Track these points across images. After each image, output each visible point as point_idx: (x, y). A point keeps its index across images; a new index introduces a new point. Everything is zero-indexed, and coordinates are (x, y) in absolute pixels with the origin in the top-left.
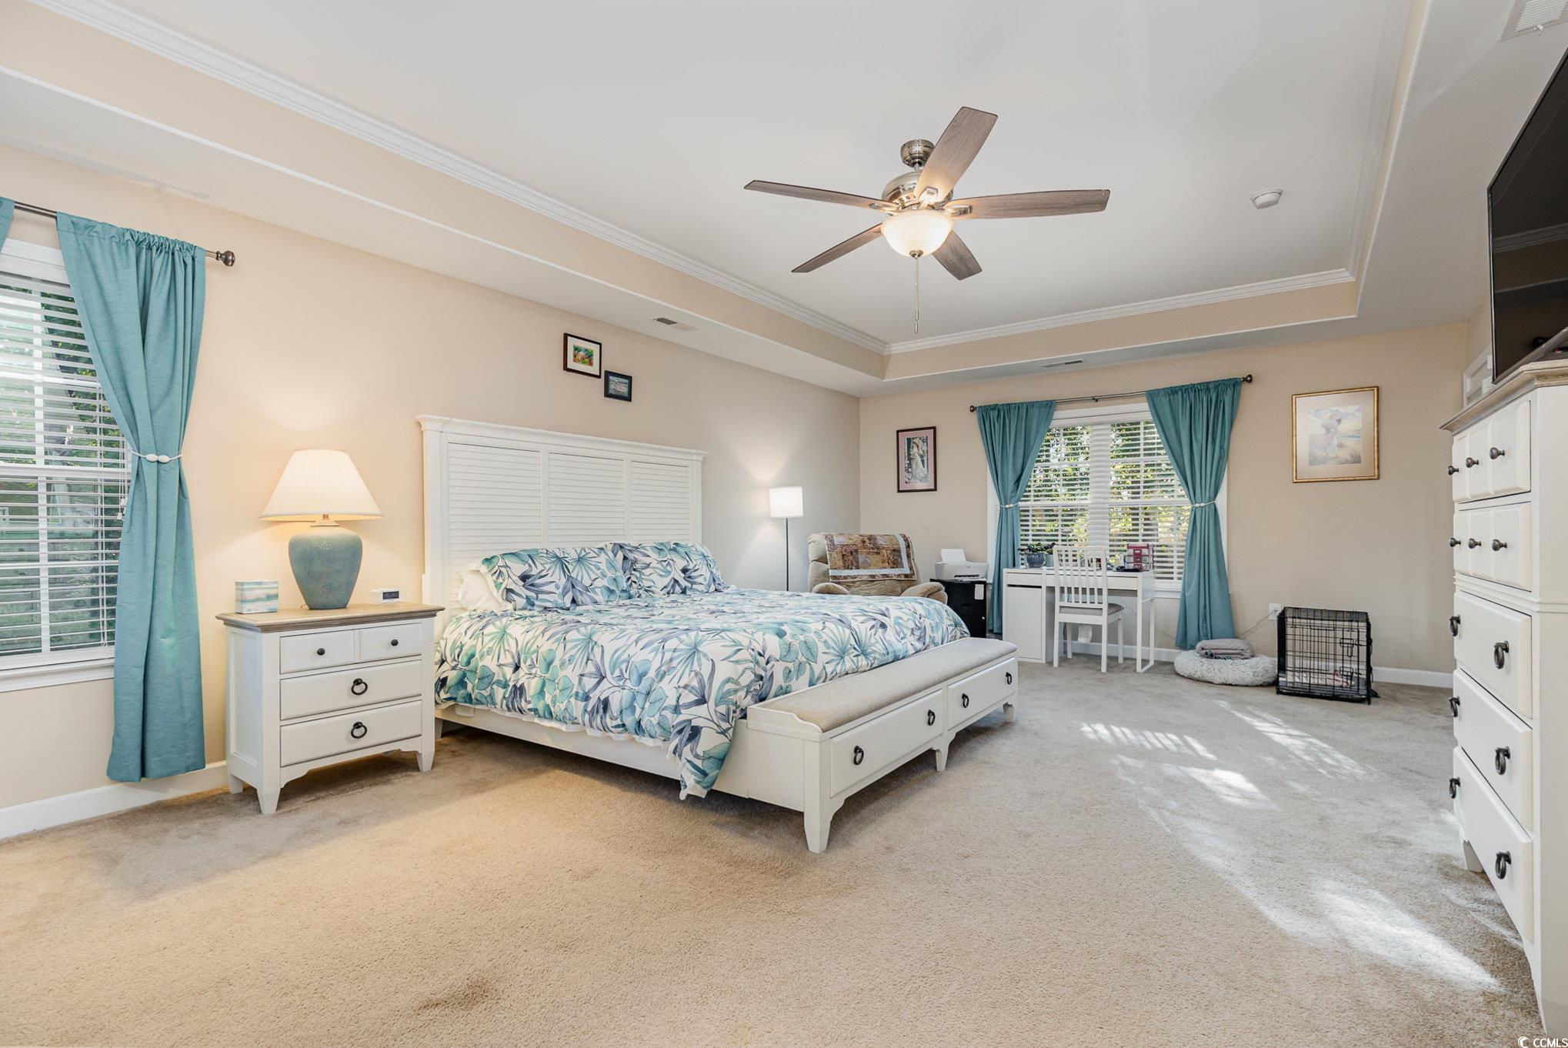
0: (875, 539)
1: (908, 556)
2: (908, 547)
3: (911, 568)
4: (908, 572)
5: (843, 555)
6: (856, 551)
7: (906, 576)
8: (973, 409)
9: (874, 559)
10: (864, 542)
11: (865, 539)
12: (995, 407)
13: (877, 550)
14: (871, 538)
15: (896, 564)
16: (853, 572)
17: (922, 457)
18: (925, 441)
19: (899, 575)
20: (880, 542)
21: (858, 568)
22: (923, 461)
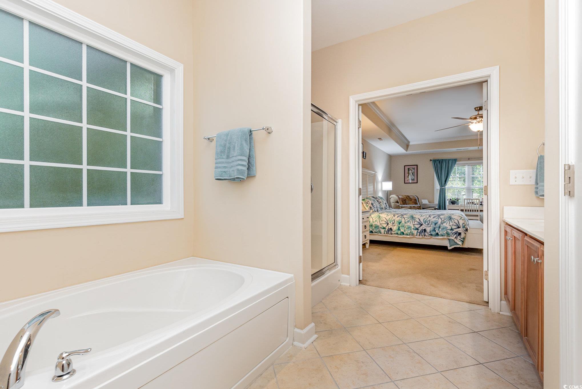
0: (409, 197)
1: (419, 201)
2: (418, 199)
3: (420, 205)
4: (420, 206)
5: (402, 201)
6: (405, 200)
7: (419, 207)
8: (431, 160)
9: (410, 202)
10: (407, 197)
11: (407, 196)
12: (438, 160)
13: (411, 199)
14: (408, 196)
15: (416, 204)
16: (405, 206)
17: (413, 173)
18: (414, 169)
19: (417, 207)
20: (411, 197)
21: (406, 204)
22: (413, 175)
